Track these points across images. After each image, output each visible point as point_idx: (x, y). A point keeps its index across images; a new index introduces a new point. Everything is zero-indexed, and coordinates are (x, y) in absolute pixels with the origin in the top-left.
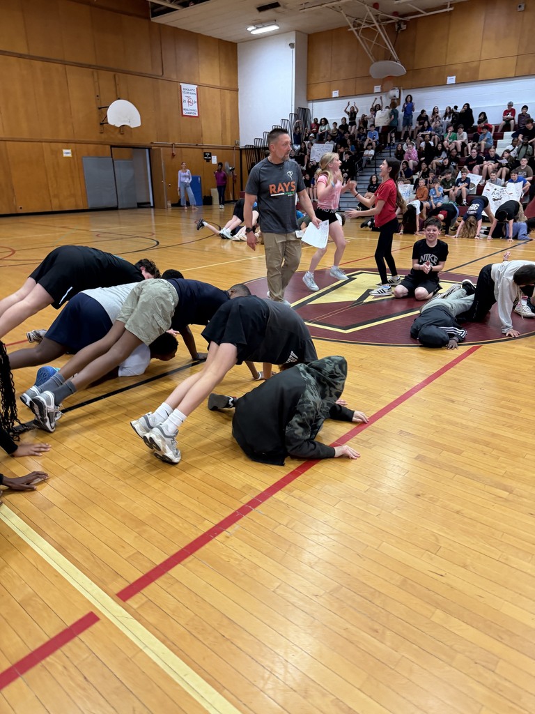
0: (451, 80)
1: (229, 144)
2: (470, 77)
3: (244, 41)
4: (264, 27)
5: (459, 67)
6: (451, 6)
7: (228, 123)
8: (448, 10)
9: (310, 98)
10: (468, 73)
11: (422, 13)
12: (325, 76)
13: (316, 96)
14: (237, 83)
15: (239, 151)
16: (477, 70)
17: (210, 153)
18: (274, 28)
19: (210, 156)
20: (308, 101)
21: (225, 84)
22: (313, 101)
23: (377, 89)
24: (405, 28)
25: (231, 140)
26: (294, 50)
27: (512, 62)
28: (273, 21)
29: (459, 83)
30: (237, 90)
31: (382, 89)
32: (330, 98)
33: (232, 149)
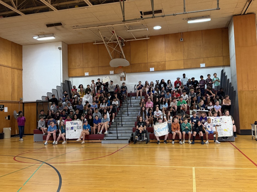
0: (152, 69)
1: (16, 100)
2: (161, 68)
3: (27, 45)
4: (45, 37)
5: (155, 64)
6: (148, 37)
7: (16, 88)
8: (147, 38)
9: (71, 75)
10: (160, 67)
11: (135, 39)
12: (79, 65)
13: (74, 75)
14: (22, 66)
15: (22, 104)
16: (164, 65)
17: (3, 106)
18: (52, 38)
19: (3, 107)
20: (69, 77)
21: (15, 66)
22: (72, 77)
23: (111, 72)
24: (124, 45)
25: (18, 97)
26: (61, 51)
27: (181, 63)
28: (52, 35)
29: (156, 71)
30: (22, 70)
31: (114, 72)
32: (84, 76)
33: (18, 103)
